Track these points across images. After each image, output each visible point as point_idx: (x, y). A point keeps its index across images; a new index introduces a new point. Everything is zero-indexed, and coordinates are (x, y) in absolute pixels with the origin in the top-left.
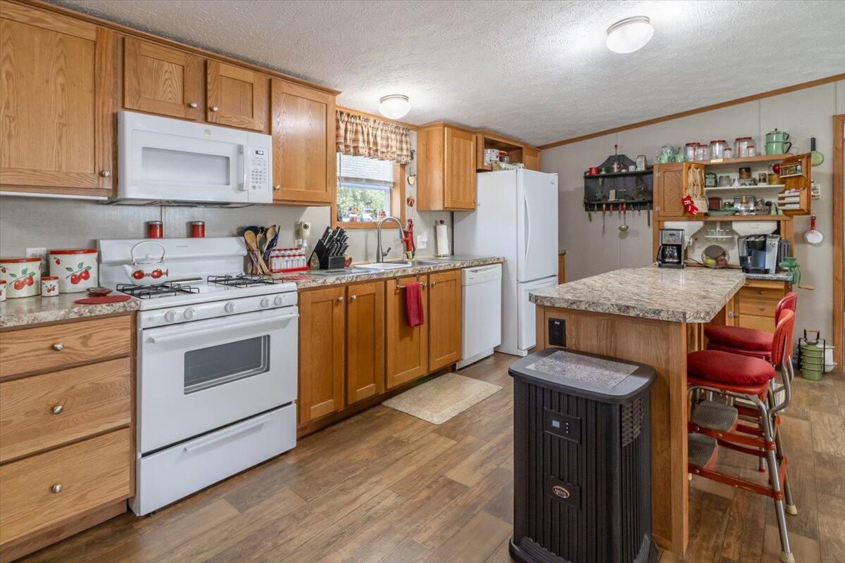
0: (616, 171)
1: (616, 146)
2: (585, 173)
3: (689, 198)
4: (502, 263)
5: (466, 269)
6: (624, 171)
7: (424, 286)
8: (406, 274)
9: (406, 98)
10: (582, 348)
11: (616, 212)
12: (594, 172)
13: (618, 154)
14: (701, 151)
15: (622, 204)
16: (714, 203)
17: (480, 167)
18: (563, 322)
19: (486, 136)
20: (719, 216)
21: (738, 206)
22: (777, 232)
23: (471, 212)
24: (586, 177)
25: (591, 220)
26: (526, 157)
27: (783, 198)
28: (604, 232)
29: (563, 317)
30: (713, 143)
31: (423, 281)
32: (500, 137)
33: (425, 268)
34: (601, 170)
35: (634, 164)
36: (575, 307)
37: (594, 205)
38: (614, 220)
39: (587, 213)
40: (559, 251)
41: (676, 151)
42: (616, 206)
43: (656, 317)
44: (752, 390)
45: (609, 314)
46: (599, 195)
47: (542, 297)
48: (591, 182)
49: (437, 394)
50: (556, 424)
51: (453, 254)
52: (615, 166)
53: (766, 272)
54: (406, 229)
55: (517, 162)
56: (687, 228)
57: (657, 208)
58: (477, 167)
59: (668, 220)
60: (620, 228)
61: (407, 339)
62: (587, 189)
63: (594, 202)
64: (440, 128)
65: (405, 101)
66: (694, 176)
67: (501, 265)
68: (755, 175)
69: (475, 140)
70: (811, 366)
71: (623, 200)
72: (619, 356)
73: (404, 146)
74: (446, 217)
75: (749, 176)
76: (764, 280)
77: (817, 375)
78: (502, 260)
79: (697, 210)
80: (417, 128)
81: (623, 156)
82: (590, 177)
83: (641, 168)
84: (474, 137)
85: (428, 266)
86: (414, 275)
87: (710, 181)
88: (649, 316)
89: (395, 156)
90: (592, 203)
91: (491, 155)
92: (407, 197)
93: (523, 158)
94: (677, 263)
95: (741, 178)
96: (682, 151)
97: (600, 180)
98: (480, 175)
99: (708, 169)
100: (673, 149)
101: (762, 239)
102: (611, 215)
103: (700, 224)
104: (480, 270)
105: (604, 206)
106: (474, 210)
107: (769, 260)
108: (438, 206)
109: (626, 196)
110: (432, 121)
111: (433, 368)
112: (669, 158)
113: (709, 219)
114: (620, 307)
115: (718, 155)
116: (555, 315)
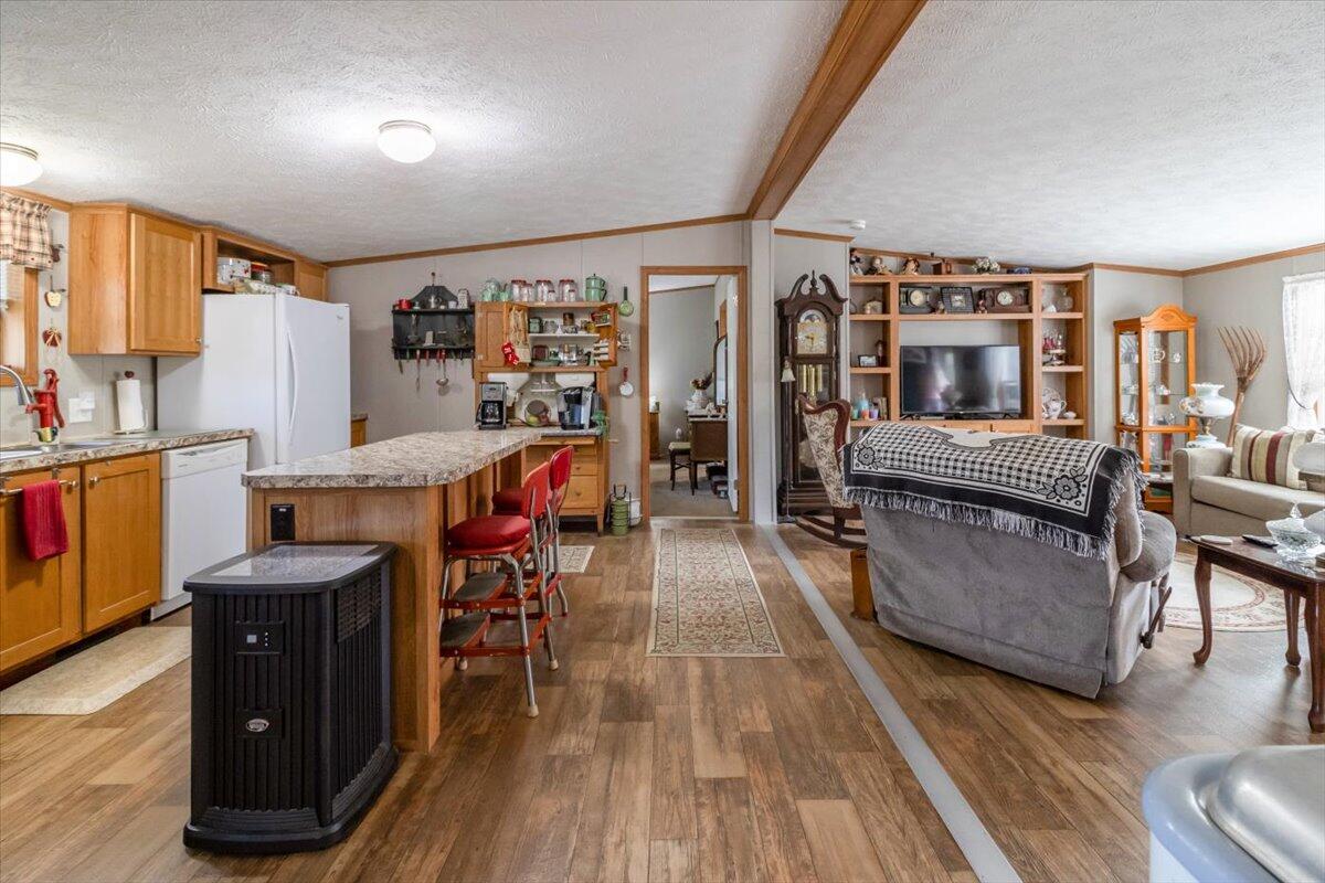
0: (433, 306)
1: (433, 274)
2: (394, 306)
3: (509, 345)
4: (249, 438)
5: (171, 452)
6: (442, 307)
7: (70, 489)
8: (25, 467)
9: (33, 154)
10: (317, 536)
11: (433, 361)
12: (404, 306)
13: (437, 284)
14: (525, 290)
15: (441, 350)
16: (539, 352)
17: (208, 285)
18: (291, 509)
19: (220, 237)
20: (543, 367)
21: (562, 357)
22: (594, 385)
23: (193, 358)
24: (395, 312)
25: (402, 371)
26: (301, 274)
27: (597, 348)
28: (418, 388)
29: (292, 500)
30: (539, 282)
31: (68, 478)
32: (247, 241)
33: (75, 456)
34: (414, 305)
35: (455, 298)
36: (302, 484)
37: (405, 350)
38: (432, 370)
39: (397, 361)
40: (352, 415)
41: (501, 288)
42: (433, 353)
43: (397, 485)
44: (505, 549)
45: (346, 489)
46: (412, 337)
47: (257, 477)
48: (401, 318)
49: (98, 666)
50: (252, 639)
51: (155, 427)
52: (432, 300)
53: (581, 427)
54: (42, 386)
55: (286, 282)
56: (511, 380)
57: (480, 357)
58: (202, 285)
59: (494, 372)
60: (438, 382)
61: (28, 586)
62: (397, 328)
63: (405, 347)
64: (121, 213)
65: (28, 160)
66: (516, 319)
67: (246, 440)
68: (578, 322)
69: (199, 241)
70: (619, 522)
71: (442, 345)
72: (361, 538)
73: (35, 236)
74: (142, 367)
75: (573, 323)
76: (576, 436)
77: (624, 530)
78: (248, 434)
79: (518, 359)
80: (68, 207)
81: (443, 287)
82: (401, 312)
83: (463, 305)
84: (197, 237)
85: (81, 451)
86: (47, 469)
87: (535, 326)
88: (390, 484)
89: (11, 252)
90: (404, 348)
91: (233, 268)
92: (43, 327)
93: (296, 274)
94: (501, 423)
95: (565, 324)
96: (508, 290)
97: (414, 317)
98: (209, 298)
99: (532, 312)
100: (498, 285)
101: (577, 392)
102: (428, 364)
103: (524, 377)
104: (201, 451)
105: (418, 352)
106: (198, 354)
107: (584, 415)
108: (116, 345)
109: (445, 341)
110: (101, 198)
111: (94, 625)
112: (493, 296)
113: (533, 370)
114: (357, 478)
115: (545, 298)
116: (278, 500)
